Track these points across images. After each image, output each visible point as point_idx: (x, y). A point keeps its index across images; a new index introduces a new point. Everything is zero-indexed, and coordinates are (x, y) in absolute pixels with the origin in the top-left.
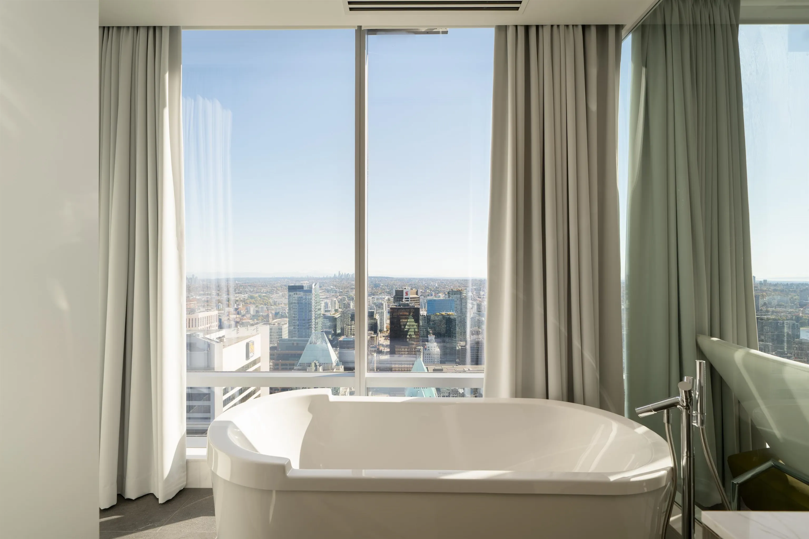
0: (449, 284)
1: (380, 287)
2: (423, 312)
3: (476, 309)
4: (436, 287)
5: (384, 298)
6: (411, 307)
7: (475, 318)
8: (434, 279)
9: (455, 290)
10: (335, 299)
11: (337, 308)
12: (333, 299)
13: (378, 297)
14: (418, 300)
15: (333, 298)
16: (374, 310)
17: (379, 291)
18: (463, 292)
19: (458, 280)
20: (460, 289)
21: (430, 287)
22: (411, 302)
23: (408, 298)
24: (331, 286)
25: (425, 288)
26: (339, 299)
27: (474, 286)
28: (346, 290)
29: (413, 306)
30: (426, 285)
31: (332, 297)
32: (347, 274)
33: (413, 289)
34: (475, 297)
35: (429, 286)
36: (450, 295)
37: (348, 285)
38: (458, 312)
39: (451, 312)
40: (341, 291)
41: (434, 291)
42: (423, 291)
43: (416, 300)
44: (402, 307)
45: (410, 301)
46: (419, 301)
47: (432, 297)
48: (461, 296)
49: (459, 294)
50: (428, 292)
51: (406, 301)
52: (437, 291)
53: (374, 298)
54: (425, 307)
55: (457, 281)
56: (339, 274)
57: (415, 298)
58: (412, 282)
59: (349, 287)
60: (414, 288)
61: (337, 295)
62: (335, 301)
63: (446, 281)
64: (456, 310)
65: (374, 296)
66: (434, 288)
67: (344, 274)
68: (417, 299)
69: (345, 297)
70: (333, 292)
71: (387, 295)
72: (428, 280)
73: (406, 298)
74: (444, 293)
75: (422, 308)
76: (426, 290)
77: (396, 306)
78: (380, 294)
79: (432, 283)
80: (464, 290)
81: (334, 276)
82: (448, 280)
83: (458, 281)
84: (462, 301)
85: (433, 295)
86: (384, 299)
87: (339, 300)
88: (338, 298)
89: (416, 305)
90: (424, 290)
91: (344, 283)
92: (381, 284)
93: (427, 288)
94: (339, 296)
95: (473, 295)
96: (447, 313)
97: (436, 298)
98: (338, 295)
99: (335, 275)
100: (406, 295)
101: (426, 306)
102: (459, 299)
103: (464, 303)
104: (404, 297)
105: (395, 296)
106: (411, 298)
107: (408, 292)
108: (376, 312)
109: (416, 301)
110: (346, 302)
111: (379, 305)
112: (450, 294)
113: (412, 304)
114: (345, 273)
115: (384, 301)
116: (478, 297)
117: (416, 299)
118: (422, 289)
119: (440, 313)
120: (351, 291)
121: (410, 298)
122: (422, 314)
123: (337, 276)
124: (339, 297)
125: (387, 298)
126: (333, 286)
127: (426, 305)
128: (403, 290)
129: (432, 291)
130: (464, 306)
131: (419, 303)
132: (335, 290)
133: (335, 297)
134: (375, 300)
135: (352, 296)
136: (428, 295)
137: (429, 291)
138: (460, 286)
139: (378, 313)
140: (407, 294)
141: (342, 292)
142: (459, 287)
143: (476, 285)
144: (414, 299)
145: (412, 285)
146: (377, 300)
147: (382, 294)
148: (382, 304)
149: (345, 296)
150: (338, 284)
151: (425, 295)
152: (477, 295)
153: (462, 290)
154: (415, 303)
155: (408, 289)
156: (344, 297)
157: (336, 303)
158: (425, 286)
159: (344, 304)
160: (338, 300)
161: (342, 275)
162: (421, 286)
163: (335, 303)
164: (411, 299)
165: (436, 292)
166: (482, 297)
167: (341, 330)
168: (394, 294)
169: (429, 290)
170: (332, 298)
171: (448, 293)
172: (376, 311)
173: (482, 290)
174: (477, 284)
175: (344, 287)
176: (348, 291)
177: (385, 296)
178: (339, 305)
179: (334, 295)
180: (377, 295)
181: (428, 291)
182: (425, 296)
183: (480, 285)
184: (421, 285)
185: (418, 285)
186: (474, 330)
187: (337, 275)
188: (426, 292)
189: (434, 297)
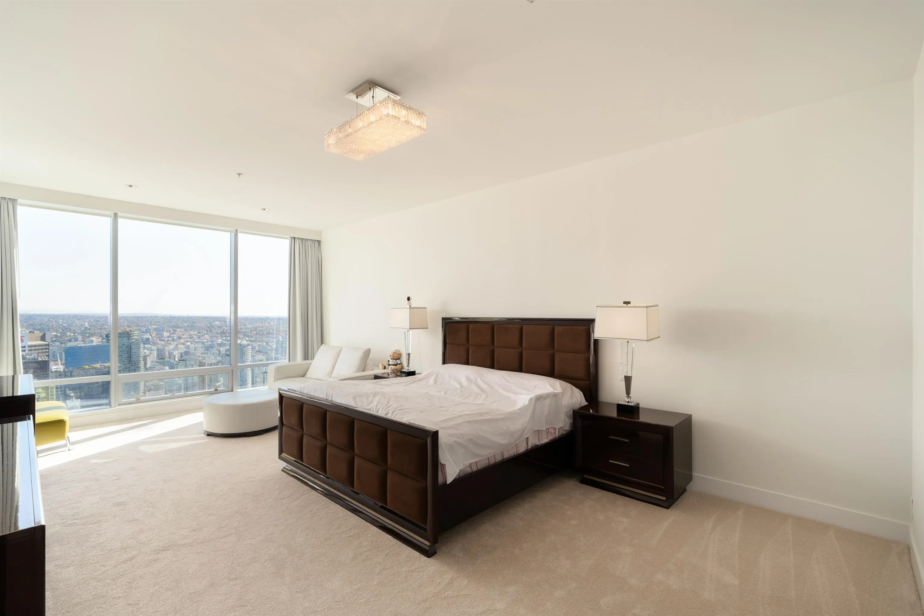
2: (58, 367)
3: (156, 356)
4: (86, 328)
6: (29, 360)
7: (153, 368)
8: (81, 316)
9: (120, 331)
14: (46, 349)
20: (128, 330)
21: (73, 328)
25: (63, 330)
27: (154, 325)
29: (33, 359)
33: (35, 332)
34: (154, 340)
35: (71, 326)
38: (124, 362)
46: (49, 349)
47: (77, 343)
48: (129, 340)
49: (126, 337)
50: (70, 336)
52: (86, 333)
54: (61, 360)
57: (39, 346)
60: (37, 330)
63: (104, 319)
64: (121, 360)
66: (80, 329)
72: (69, 317)
74: (101, 336)
75: (57, 361)
76: (64, 333)
79: (77, 322)
80: (134, 331)
84: (132, 346)
85: (80, 339)
93: (66, 329)
95: (151, 337)
96: (104, 365)
97: (85, 344)
101: (64, 357)
103: (135, 349)
106: (29, 346)
107: (24, 337)
116: (160, 340)
118: (56, 331)
119: (91, 366)
121: (27, 347)
122: (53, 370)
127: (64, 355)
129: (76, 334)
130: (135, 353)
131: (48, 354)
136: (70, 341)
137: (72, 334)
138: (130, 326)
142: (128, 326)
143: (156, 323)
145: (36, 325)
151: (64, 340)
152: (158, 337)
153: (131, 332)
158: (64, 327)
162: (54, 326)
165: (84, 336)
166: (166, 339)
169: (71, 333)
171: (106, 336)
173: (166, 330)
174: (158, 322)
182: (64, 342)
183: (163, 324)
185: (48, 326)
186: (152, 384)
188: (63, 336)
189: (80, 343)
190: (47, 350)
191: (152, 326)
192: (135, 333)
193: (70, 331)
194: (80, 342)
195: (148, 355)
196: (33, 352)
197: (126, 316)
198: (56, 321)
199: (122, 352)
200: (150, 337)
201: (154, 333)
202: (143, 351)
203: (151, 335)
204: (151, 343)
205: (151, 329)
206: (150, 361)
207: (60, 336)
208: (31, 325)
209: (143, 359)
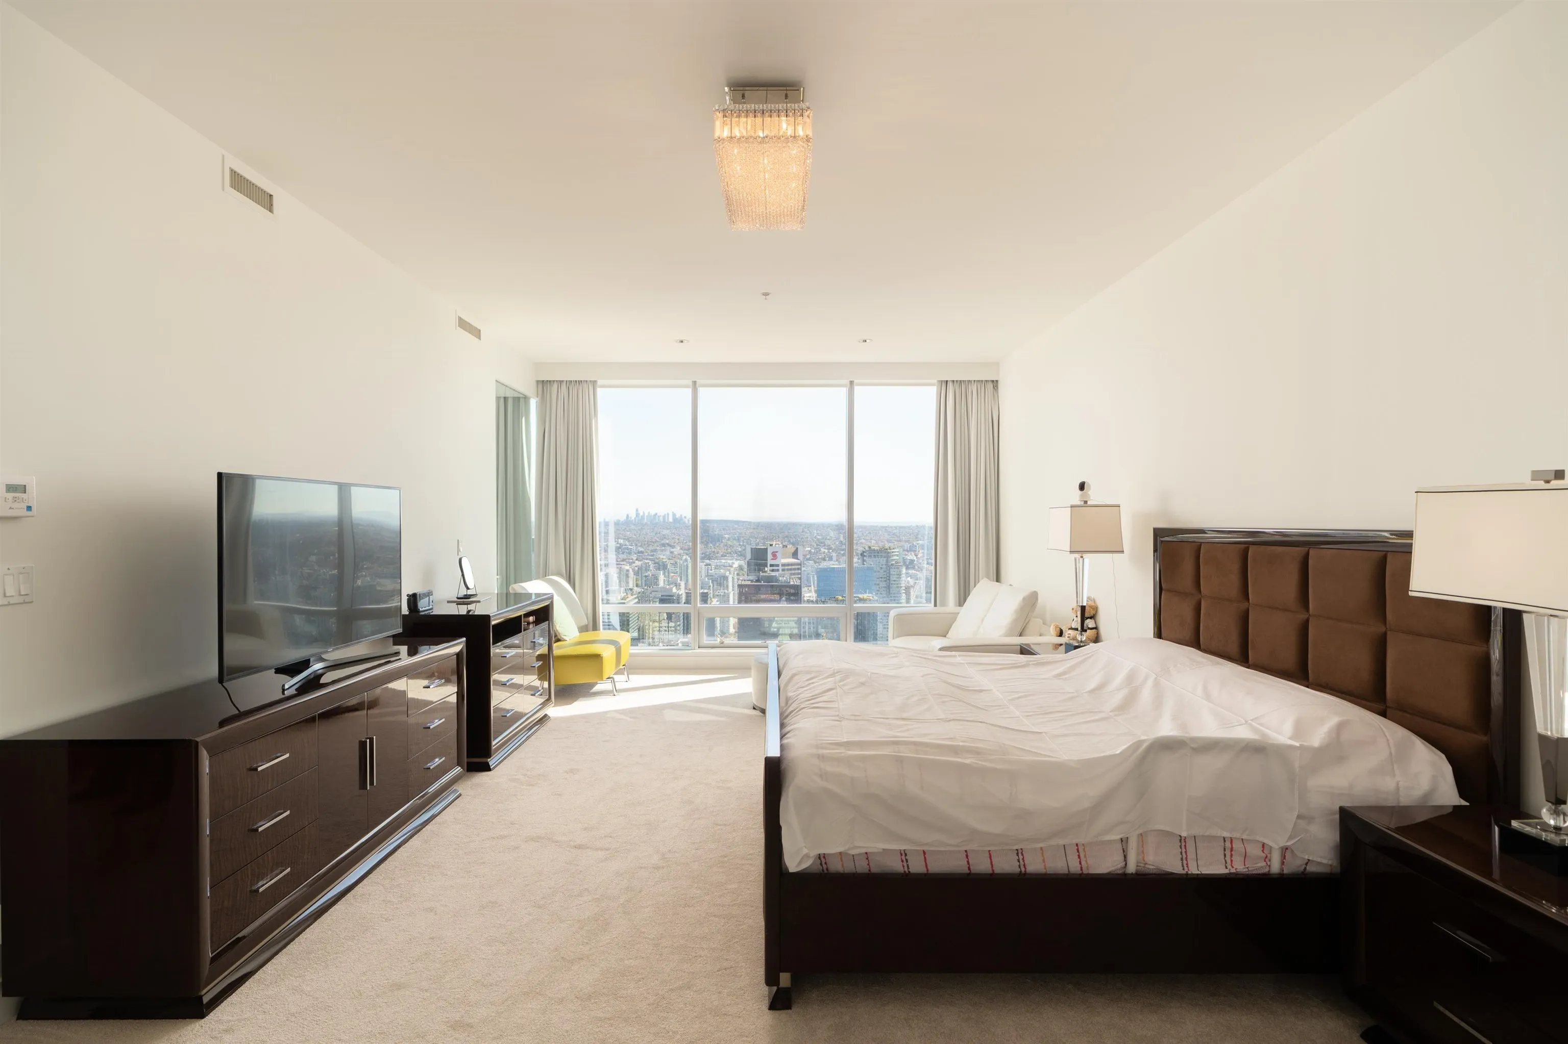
0: (866, 535)
1: (723, 541)
2: (811, 594)
5: (731, 564)
6: (782, 583)
9: (876, 548)
10: (627, 567)
11: (631, 586)
12: (623, 566)
13: (718, 564)
14: (798, 569)
15: (624, 564)
16: (709, 589)
17: (720, 549)
18: (893, 552)
19: (886, 527)
20: (887, 546)
21: (827, 542)
22: (783, 572)
23: (778, 565)
24: (620, 540)
25: (817, 545)
26: (636, 566)
27: (921, 540)
28: (651, 548)
29: (785, 582)
30: (819, 537)
31: (622, 563)
32: (653, 514)
33: (788, 546)
35: (826, 539)
36: (865, 558)
37: (655, 538)
38: (882, 593)
39: (867, 595)
40: (641, 549)
41: (835, 549)
42: (813, 551)
43: (795, 569)
44: (762, 583)
45: (780, 570)
47: (832, 562)
48: (887, 561)
49: (884, 557)
50: (824, 553)
51: (773, 571)
53: (710, 565)
54: (814, 585)
55: (883, 530)
56: (637, 515)
57: (792, 565)
58: (789, 531)
59: (656, 541)
60: (790, 543)
61: (632, 559)
62: (628, 571)
63: (860, 530)
64: (878, 591)
65: (709, 560)
66: (835, 543)
67: (646, 514)
68: (796, 567)
69: (648, 563)
70: (623, 553)
71: (737, 560)
72: (823, 527)
73: (771, 566)
75: (810, 586)
76: (818, 548)
77: (752, 581)
78: (722, 556)
80: (895, 549)
81: (625, 518)
82: (865, 527)
83: (886, 530)
84: (891, 570)
85: (834, 558)
86: (731, 566)
87: (637, 569)
88: (634, 565)
89: (791, 580)
90: (815, 548)
91: (647, 534)
92: (726, 536)
93: (821, 543)
94: (637, 560)
96: (858, 597)
97: (840, 565)
98: (635, 558)
99: (628, 516)
100: (772, 559)
101: (817, 582)
102: (884, 566)
103: (895, 574)
104: (770, 562)
105: (750, 560)
106: (783, 565)
107: (777, 552)
108: (713, 595)
109: (793, 572)
110: (649, 573)
111: (719, 578)
112: (865, 556)
113: (783, 577)
114: (649, 513)
115: (729, 570)
117: (794, 567)
118: (811, 546)
120: (662, 551)
121: (780, 566)
122: (806, 599)
123: (633, 518)
124: (637, 562)
125: (736, 564)
126: (624, 539)
127: (817, 578)
128: (767, 548)
129: (831, 551)
130: (895, 581)
131: (800, 576)
132: (628, 549)
133: (627, 562)
134: (711, 570)
135: (664, 560)
136: (824, 559)
137: (826, 551)
138: (891, 540)
139: (718, 596)
140: (774, 555)
141: (642, 552)
142: (889, 541)
144: (790, 567)
145: (790, 537)
146: (715, 568)
147: (726, 556)
148: (725, 578)
149: (648, 561)
150: (635, 535)
153: (890, 549)
154: (791, 574)
155: (777, 545)
156: (646, 563)
157: (630, 575)
158: (818, 540)
159: (646, 576)
160: (633, 570)
161: (643, 517)
162: (808, 539)
163: (627, 576)
164: (783, 568)
165: (839, 553)
167: (639, 631)
168: (749, 556)
169: (825, 549)
170: (621, 565)
171: (863, 554)
172: (713, 591)
175: (646, 543)
176: (655, 550)
177: (734, 561)
178: (636, 578)
179: (626, 559)
180: (717, 558)
181: (823, 550)
182: (817, 560)
184: (809, 537)
185: (801, 538)
187: (633, 516)
188: (817, 552)
189: (834, 563)
190: (800, 571)
191: (918, 541)
192: (895, 552)
193: (824, 546)
194: (834, 561)
195: (912, 586)
196: (786, 572)
197: (887, 525)
198: (811, 533)
199: (878, 578)
200: (915, 558)
201: (921, 552)
202: (905, 580)
203: (916, 556)
204: (916, 567)
205: (916, 546)
206: (915, 596)
207: (814, 552)
208: (786, 537)
209: (904, 591)
